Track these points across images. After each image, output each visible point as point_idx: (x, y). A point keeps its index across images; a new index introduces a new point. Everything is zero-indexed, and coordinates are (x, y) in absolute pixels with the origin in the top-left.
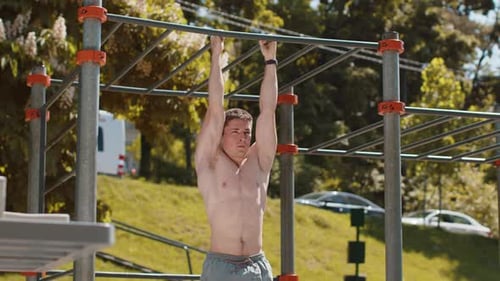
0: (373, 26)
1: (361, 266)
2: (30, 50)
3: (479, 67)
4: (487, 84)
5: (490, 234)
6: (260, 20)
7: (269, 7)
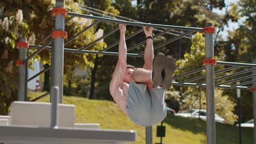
0: (165, 15)
1: (163, 138)
2: (5, 27)
3: (217, 37)
4: (221, 45)
5: (224, 122)
6: (108, 11)
7: (113, 5)
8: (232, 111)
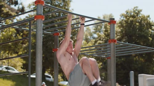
8: (21, 68)
